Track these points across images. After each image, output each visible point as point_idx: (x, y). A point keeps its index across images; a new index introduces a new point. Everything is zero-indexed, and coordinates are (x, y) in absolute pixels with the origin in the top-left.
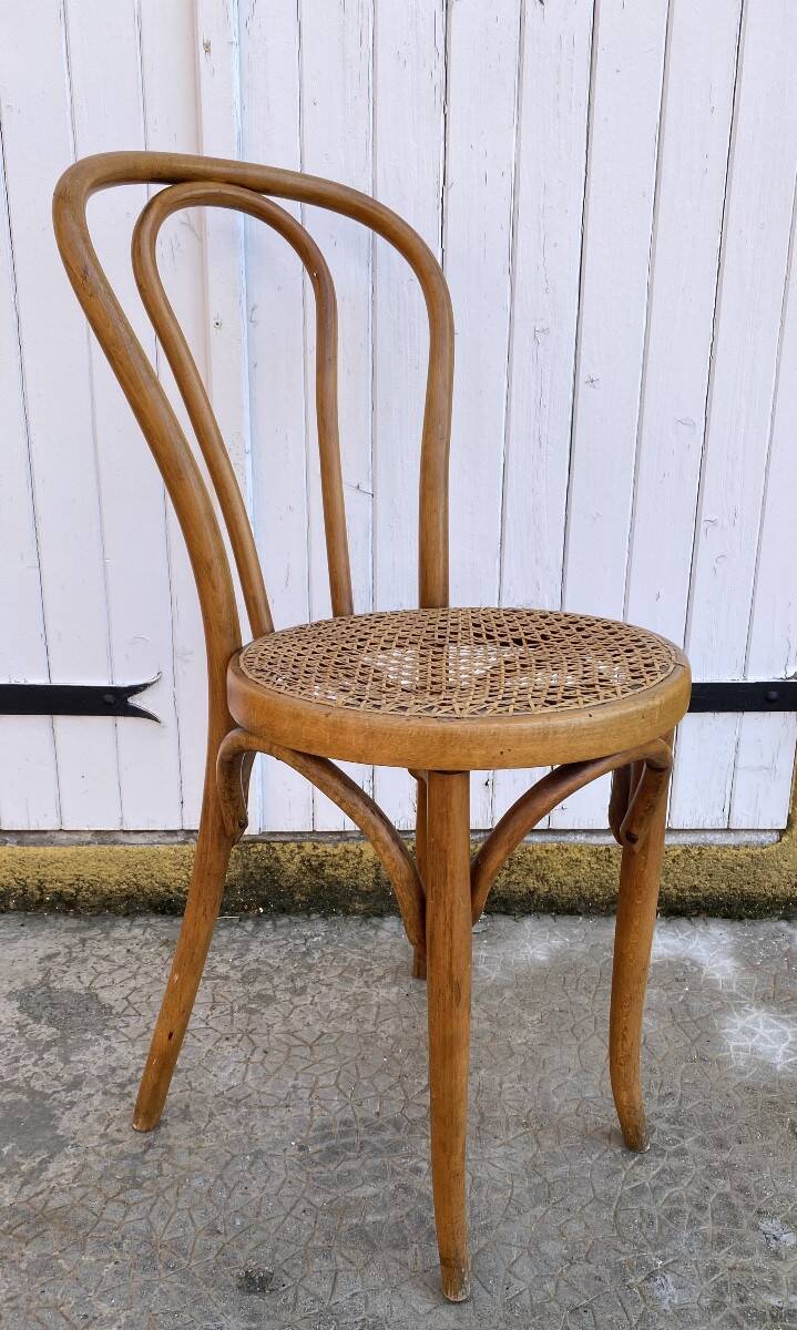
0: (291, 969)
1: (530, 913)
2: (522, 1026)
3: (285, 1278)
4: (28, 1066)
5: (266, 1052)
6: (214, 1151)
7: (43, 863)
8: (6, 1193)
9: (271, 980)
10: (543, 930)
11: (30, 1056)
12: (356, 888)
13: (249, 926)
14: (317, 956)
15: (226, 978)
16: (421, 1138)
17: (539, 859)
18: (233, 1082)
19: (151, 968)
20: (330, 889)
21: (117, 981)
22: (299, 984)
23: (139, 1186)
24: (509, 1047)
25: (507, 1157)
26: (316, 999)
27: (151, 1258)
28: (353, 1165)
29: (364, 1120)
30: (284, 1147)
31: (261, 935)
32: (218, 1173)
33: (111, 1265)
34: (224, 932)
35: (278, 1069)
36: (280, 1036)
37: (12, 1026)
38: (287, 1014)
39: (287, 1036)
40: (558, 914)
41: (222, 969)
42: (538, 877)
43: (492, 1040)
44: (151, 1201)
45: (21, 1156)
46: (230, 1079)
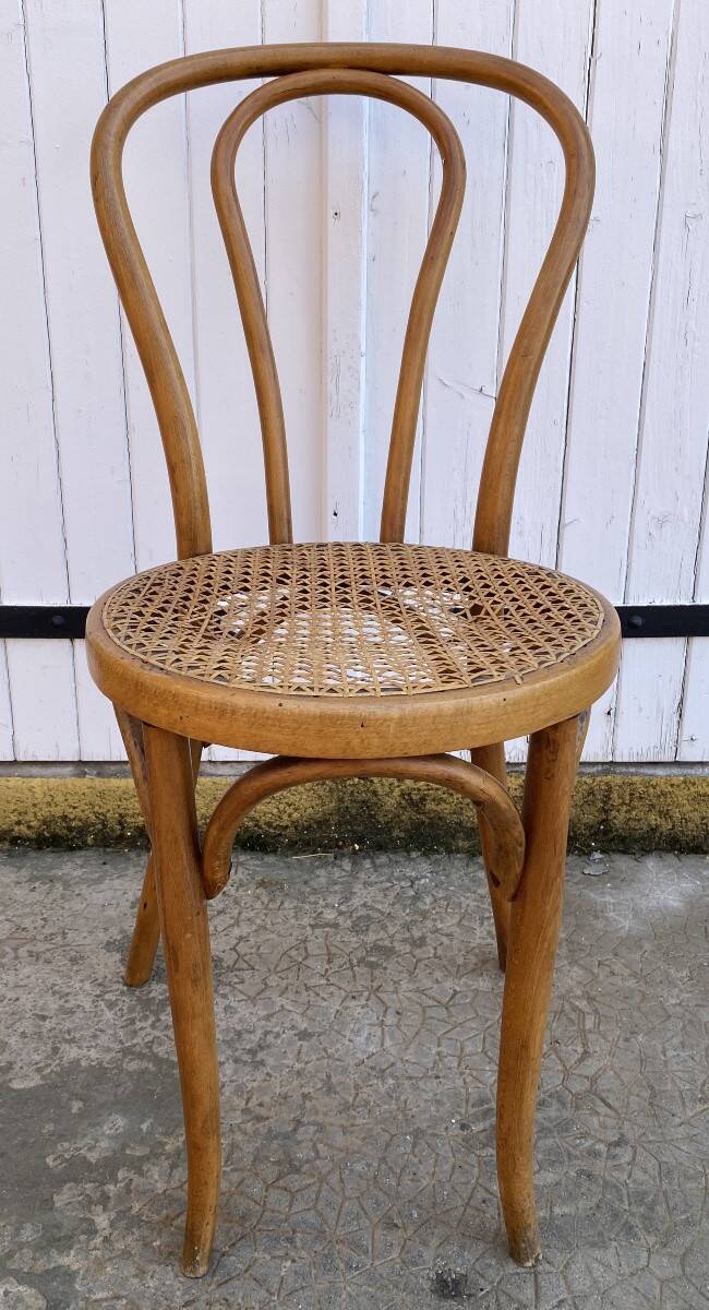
0: (404, 916)
1: (651, 852)
2: (672, 984)
3: (481, 1281)
4: (146, 1031)
5: (398, 1013)
6: (370, 1130)
7: (124, 797)
8: (156, 1177)
9: (384, 928)
10: (670, 871)
11: (146, 1018)
12: (460, 824)
13: (347, 864)
14: (428, 900)
15: (336, 926)
17: (663, 794)
18: (372, 1049)
19: (252, 914)
20: (431, 825)
21: (220, 929)
22: (417, 934)
23: (297, 1171)
25: (691, 1139)
26: (439, 951)
27: (330, 1256)
30: (444, 1125)
31: (362, 875)
32: (380, 1156)
33: (289, 1263)
34: (321, 872)
35: (417, 1033)
36: (409, 995)
37: (119, 982)
38: (411, 969)
39: (418, 995)
40: (682, 852)
41: (330, 915)
42: (660, 812)
43: (642, 1001)
44: (315, 1188)
45: (162, 1134)
46: (367, 1045)
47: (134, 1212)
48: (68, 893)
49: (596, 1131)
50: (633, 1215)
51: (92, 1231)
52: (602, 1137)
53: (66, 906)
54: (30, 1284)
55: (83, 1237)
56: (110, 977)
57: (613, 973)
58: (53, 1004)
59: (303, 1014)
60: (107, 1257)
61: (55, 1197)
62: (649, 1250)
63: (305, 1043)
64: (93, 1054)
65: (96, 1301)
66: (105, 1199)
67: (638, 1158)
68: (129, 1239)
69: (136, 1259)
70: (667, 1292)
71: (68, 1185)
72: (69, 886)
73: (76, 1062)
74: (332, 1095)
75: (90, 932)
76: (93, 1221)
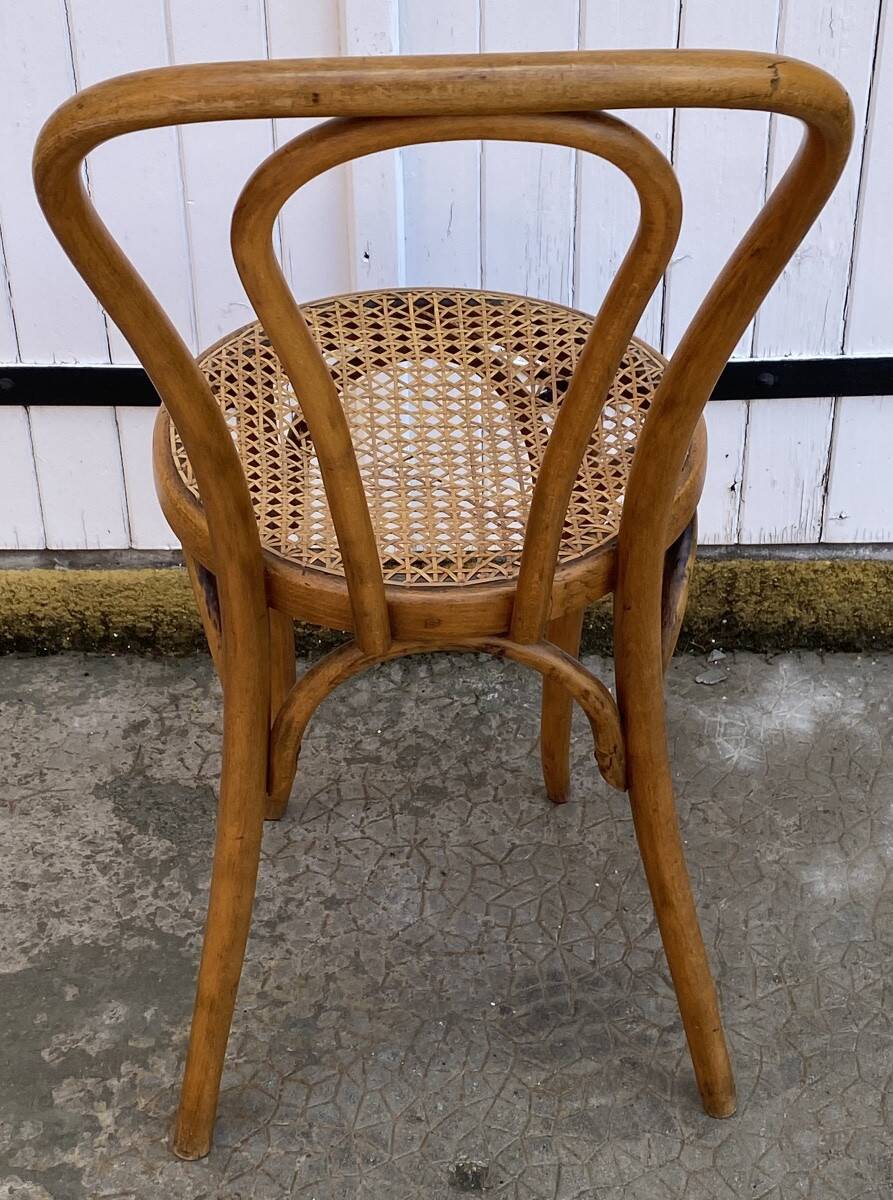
0: (464, 745)
1: (788, 649)
2: (775, 835)
3: (502, 1174)
4: (147, 900)
5: (444, 874)
6: (399, 1015)
7: (107, 590)
8: (163, 1070)
9: (436, 762)
10: (806, 676)
11: (147, 884)
13: (396, 673)
14: (494, 724)
15: (377, 760)
16: (649, 996)
17: (804, 582)
18: (409, 919)
22: (476, 769)
23: (317, 1062)
24: (758, 868)
25: (754, 1023)
26: (501, 794)
27: (346, 1150)
28: (570, 1032)
29: (575, 972)
30: (483, 1009)
31: (415, 689)
32: (408, 1044)
33: (303, 1158)
34: (363, 684)
35: (462, 900)
36: (458, 850)
37: (113, 839)
38: (465, 817)
39: (469, 849)
40: (828, 650)
41: (370, 745)
42: (800, 603)
43: (734, 857)
44: (335, 1081)
45: (168, 1023)
46: (404, 914)
47: (140, 1107)
48: (42, 717)
49: (650, 1014)
50: (673, 1105)
51: (96, 1129)
52: (656, 1021)
53: (42, 737)
54: (35, 1181)
55: (86, 1135)
56: (101, 832)
57: (706, 820)
58: (36, 869)
59: (331, 877)
60: (113, 1154)
61: (54, 1094)
62: (683, 1142)
63: (332, 913)
64: (86, 929)
66: (107, 1095)
68: (136, 1136)
69: (144, 1156)
70: (692, 1183)
71: (66, 1081)
72: (44, 707)
73: (67, 940)
74: (360, 975)
75: (74, 773)
76: (97, 1118)
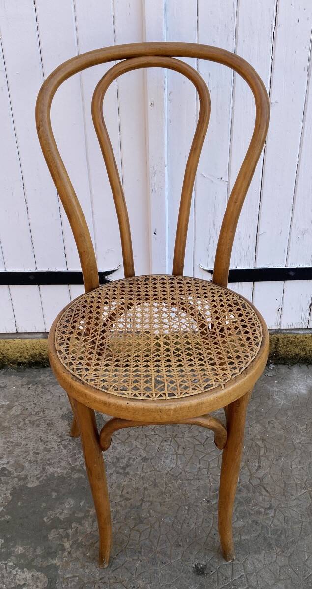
1: (296, 364)
2: (298, 433)
3: (212, 568)
5: (184, 448)
6: (171, 504)
8: (87, 526)
10: (303, 374)
16: (259, 496)
17: (302, 341)
18: (172, 466)
23: (142, 522)
24: (294, 445)
25: (298, 506)
27: (154, 558)
30: (200, 501)
32: (175, 515)
33: (139, 562)
35: (191, 458)
36: (188, 439)
37: (68, 435)
39: (192, 439)
40: (309, 364)
42: (300, 348)
43: (285, 441)
44: (149, 530)
45: (88, 507)
46: (171, 464)
47: (79, 541)
48: (44, 390)
49: (261, 502)
50: (272, 539)
51: (64, 550)
52: (263, 505)
53: (44, 397)
54: (42, 572)
55: (60, 552)
56: (64, 433)
57: (274, 427)
58: (42, 447)
59: (144, 449)
60: (70, 560)
61: (49, 536)
62: (277, 554)
63: (145, 464)
64: (59, 470)
65: (67, 578)
66: (68, 536)
67: (276, 514)
68: (78, 553)
69: (81, 561)
70: (282, 571)
71: (53, 530)
72: (45, 386)
73: (53, 474)
74: (156, 488)
75: (55, 410)
76: (64, 545)
